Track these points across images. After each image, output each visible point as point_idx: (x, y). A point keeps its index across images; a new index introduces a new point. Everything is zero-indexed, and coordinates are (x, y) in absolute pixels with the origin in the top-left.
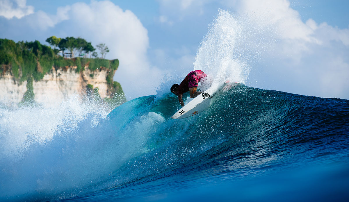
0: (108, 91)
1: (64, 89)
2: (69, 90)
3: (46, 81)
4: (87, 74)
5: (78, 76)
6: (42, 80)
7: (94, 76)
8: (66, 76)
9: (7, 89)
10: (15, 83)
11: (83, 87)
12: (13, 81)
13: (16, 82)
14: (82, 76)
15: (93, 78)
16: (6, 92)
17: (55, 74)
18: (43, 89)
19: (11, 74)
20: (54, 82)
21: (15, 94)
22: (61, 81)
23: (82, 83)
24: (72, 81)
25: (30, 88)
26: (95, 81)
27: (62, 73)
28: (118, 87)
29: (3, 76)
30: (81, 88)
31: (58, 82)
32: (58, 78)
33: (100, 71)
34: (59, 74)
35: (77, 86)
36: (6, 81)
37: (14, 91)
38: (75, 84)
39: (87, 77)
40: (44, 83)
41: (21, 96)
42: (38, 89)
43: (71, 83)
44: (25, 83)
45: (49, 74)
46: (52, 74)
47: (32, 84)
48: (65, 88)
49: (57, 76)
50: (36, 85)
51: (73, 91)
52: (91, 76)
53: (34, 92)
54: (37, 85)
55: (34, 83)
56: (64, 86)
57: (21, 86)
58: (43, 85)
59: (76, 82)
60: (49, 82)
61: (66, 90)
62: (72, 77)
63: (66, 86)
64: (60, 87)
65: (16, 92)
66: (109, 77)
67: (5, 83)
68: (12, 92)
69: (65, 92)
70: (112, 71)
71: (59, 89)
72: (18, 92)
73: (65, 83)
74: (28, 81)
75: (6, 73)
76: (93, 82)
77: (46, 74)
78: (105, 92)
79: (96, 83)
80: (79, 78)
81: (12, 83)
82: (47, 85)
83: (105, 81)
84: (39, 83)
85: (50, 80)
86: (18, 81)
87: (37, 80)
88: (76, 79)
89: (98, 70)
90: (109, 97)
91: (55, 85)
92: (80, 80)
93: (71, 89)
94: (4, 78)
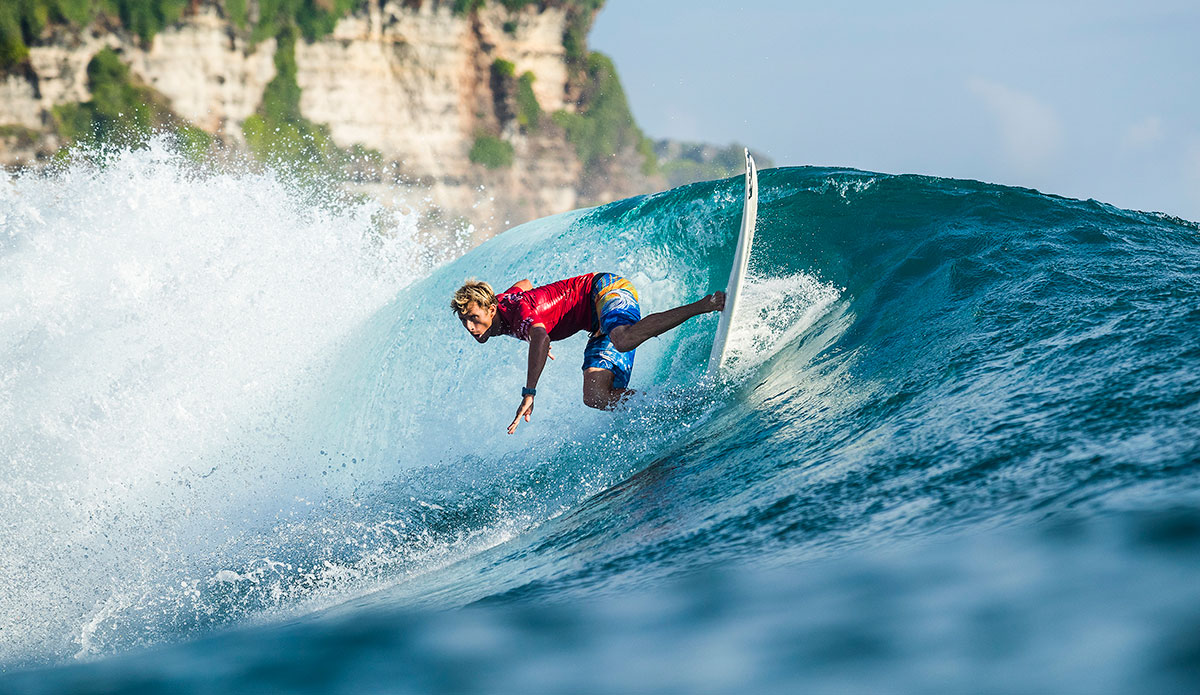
0: (567, 87)
1: (407, 75)
2: (426, 80)
3: (346, 43)
4: (495, 20)
5: (460, 27)
6: (332, 40)
7: (520, 30)
8: (417, 26)
9: (206, 68)
10: (233, 48)
11: (478, 68)
12: (226, 40)
13: (239, 43)
14: (476, 29)
15: (514, 38)
16: (200, 77)
17: (376, 17)
18: (332, 73)
19: (221, 13)
20: (374, 49)
21: (231, 88)
22: (399, 44)
23: (475, 54)
24: (439, 47)
25: (285, 67)
26: (522, 47)
27: (404, 14)
28: (603, 75)
29: (188, 20)
30: (471, 73)
31: (389, 50)
32: (389, 31)
33: (542, 10)
34: (394, 20)
35: (457, 66)
36: (201, 37)
37: (227, 76)
38: (450, 56)
39: (492, 33)
40: (338, 50)
41: (252, 96)
42: (314, 71)
43: (434, 51)
44: (269, 46)
45: (354, 14)
46: (364, 17)
47: (292, 53)
48: (414, 72)
49: (384, 27)
50: (306, 56)
51: (440, 83)
52: (509, 28)
53: (301, 80)
54: (310, 57)
55: (300, 47)
56: (408, 63)
57: (252, 60)
58: (332, 57)
59: (455, 48)
60: (356, 49)
61: (417, 79)
62: (439, 29)
63: (416, 62)
64: (397, 67)
65: (237, 78)
66: (574, 33)
67: (197, 46)
68: (221, 80)
69: (412, 85)
70: (585, 13)
71: (389, 76)
72: (244, 79)
73: (412, 53)
74: (279, 38)
75: (200, 9)
76: (513, 50)
77: (345, 17)
78: (558, 91)
79: (525, 54)
80: (462, 34)
81: (223, 45)
82: (346, 58)
83: (559, 49)
84: (318, 48)
85: (359, 39)
86: (244, 39)
87: (311, 39)
88: (452, 40)
89: (533, 9)
90: (571, 108)
91: (375, 59)
92: (470, 44)
93: (433, 76)
94: (196, 27)
